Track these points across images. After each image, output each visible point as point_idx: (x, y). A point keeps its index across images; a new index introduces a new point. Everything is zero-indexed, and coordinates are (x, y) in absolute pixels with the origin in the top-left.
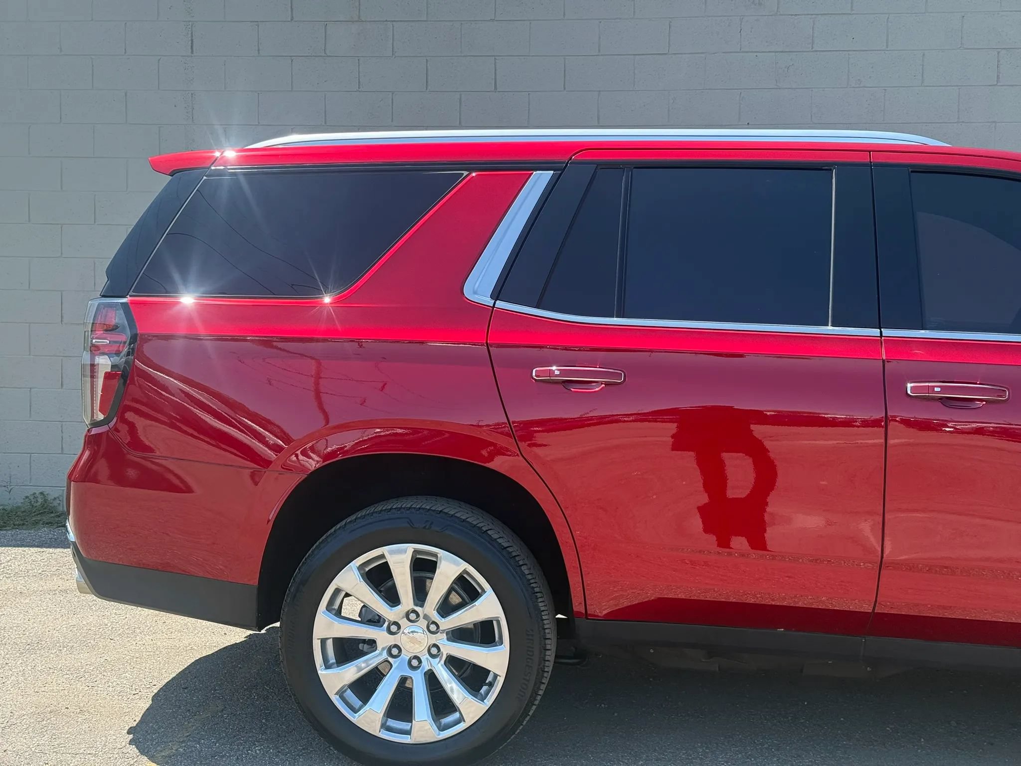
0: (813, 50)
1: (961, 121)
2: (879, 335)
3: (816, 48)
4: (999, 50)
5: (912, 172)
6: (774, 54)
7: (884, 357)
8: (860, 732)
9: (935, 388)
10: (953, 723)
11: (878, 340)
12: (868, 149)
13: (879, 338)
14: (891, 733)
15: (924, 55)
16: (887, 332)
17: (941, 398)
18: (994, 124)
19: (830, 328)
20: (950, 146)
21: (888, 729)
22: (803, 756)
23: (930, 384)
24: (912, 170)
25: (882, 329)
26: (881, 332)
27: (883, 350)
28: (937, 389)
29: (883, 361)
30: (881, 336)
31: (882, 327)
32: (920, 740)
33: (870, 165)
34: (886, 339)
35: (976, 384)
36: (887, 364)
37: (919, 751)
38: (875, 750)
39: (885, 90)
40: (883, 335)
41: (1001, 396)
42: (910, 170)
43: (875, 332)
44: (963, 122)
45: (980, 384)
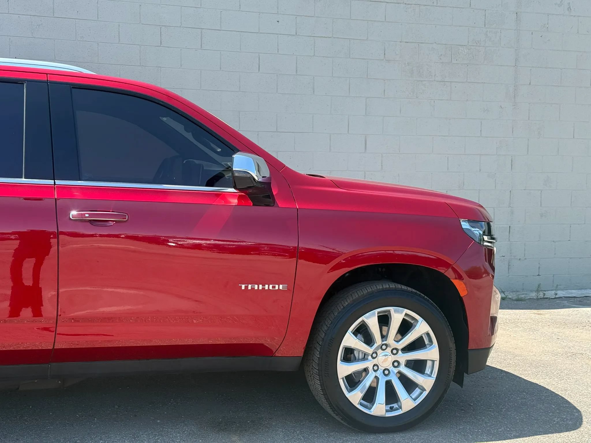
0: (54, 16)
1: (142, 65)
2: (54, 184)
3: (55, 16)
4: (161, 26)
5: (73, 88)
6: (30, 16)
7: (56, 197)
8: (59, 420)
9: (86, 215)
10: (116, 407)
11: (53, 187)
12: (47, 73)
13: (54, 186)
14: (79, 418)
15: (119, 25)
16: (58, 182)
17: (90, 221)
18: (160, 68)
19: (23, 179)
20: (95, 74)
21: (77, 415)
22: (20, 439)
23: (83, 213)
24: (72, 86)
25: (55, 181)
26: (55, 182)
27: (56, 193)
28: (87, 215)
29: (56, 199)
30: (55, 184)
31: (55, 179)
32: (94, 419)
33: (47, 82)
34: (58, 187)
35: (110, 212)
36: (58, 201)
37: (92, 426)
38: (66, 429)
39: (98, 44)
40: (56, 184)
41: (123, 219)
42: (72, 87)
43: (51, 182)
44: (143, 66)
45: (112, 212)
